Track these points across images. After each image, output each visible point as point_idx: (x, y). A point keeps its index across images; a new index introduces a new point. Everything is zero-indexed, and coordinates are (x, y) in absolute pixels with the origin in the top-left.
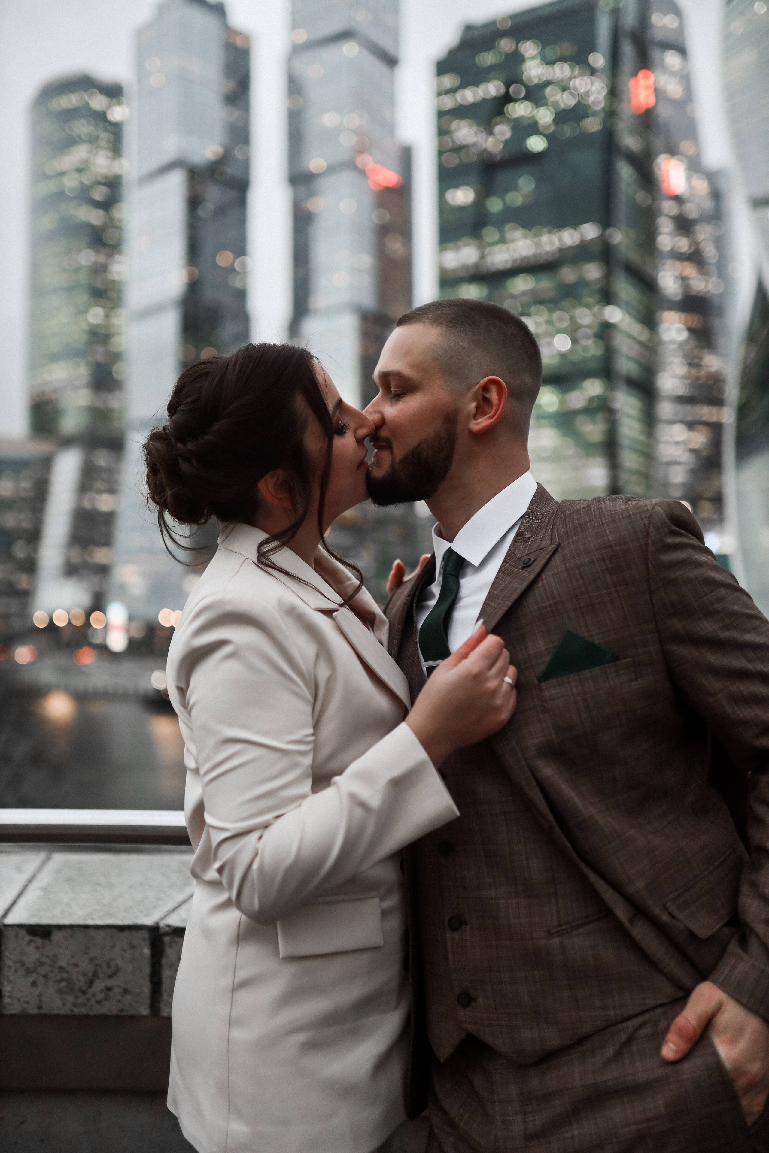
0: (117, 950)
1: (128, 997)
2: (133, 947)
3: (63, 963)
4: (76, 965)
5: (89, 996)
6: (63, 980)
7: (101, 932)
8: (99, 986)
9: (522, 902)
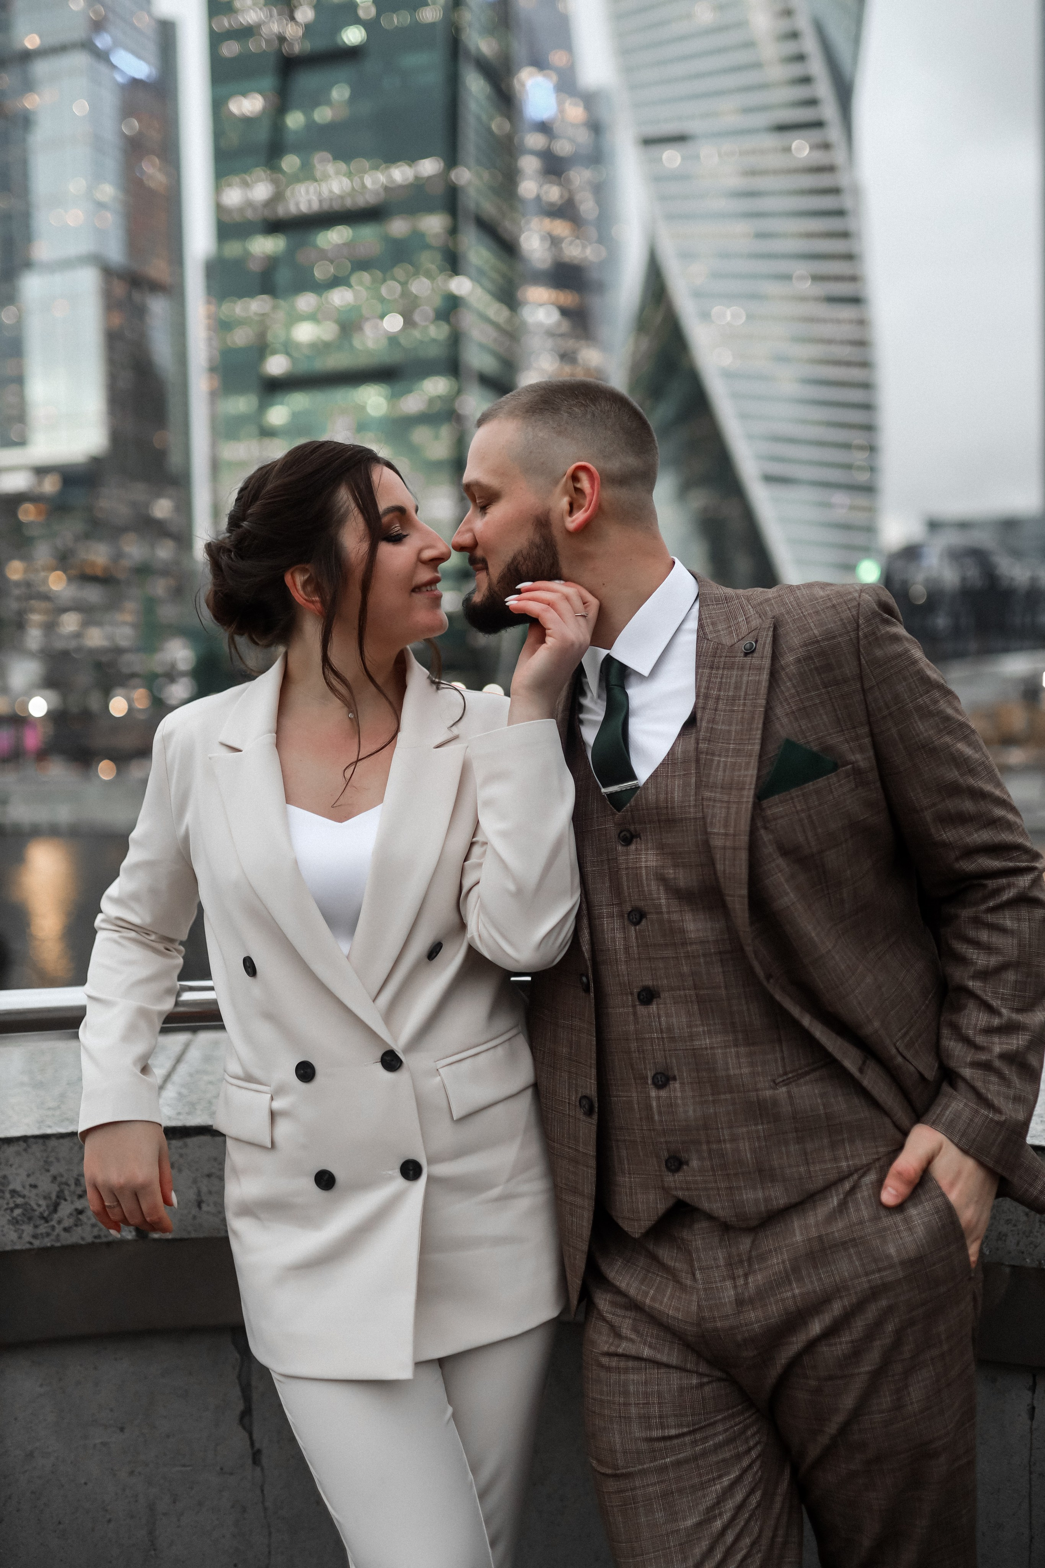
3: (16, 1185)
4: (34, 1186)
5: (54, 1223)
6: (17, 1206)
8: (66, 1209)
9: (742, 1050)
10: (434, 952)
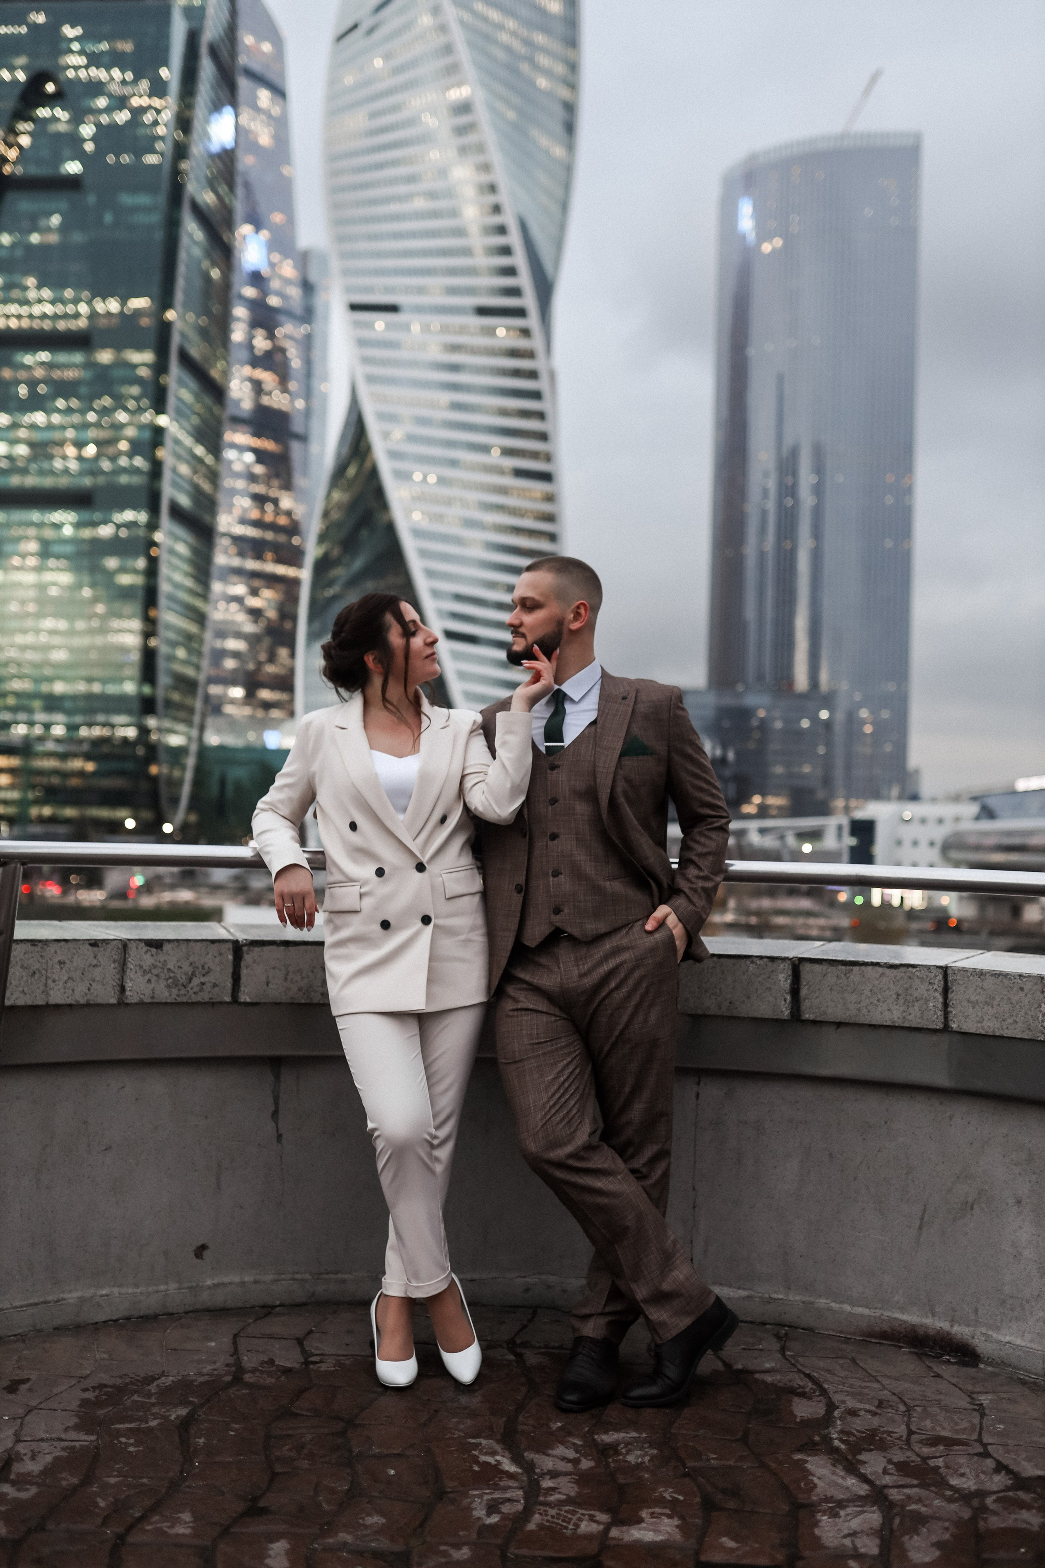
0: (209, 956)
1: (217, 989)
2: (221, 954)
3: (170, 966)
4: (180, 967)
5: (189, 989)
6: (170, 978)
7: (198, 944)
8: (196, 981)
9: (593, 863)
10: (443, 820)
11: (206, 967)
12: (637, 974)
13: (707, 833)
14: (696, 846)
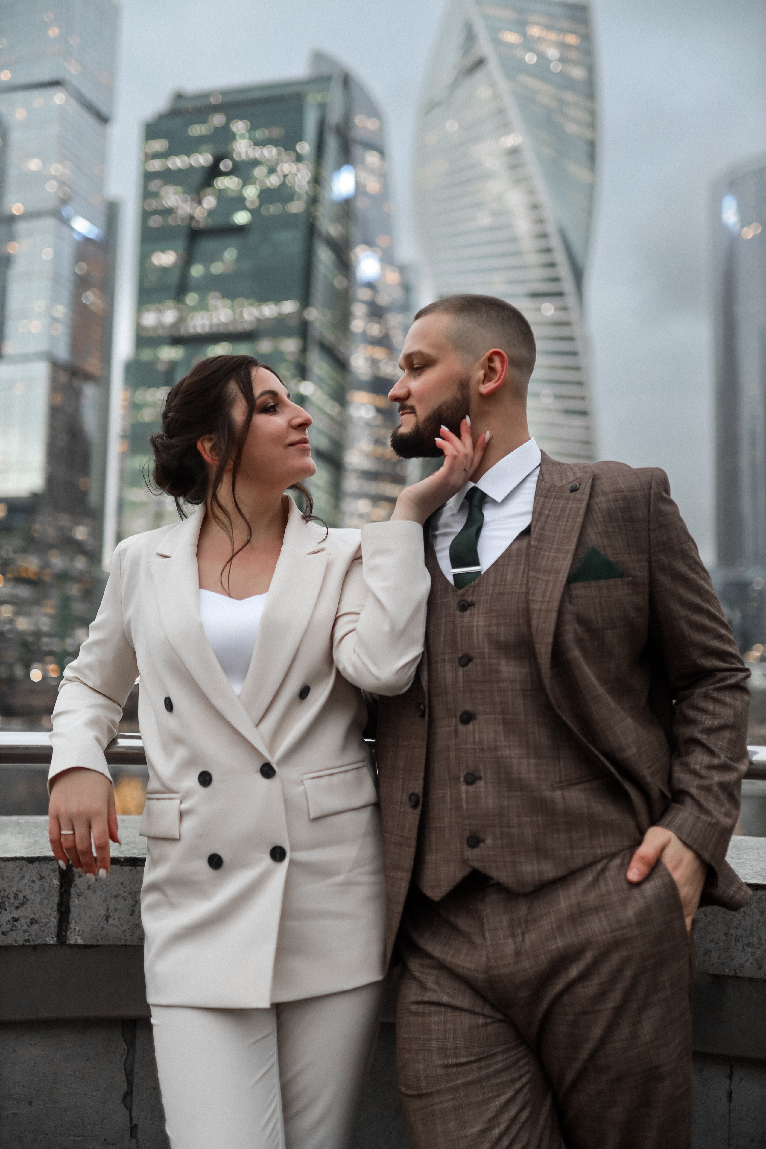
0: (25, 881)
1: (35, 927)
9: (532, 761)
10: (303, 693)
11: (21, 896)
12: (615, 958)
13: (716, 695)
14: (699, 716)
